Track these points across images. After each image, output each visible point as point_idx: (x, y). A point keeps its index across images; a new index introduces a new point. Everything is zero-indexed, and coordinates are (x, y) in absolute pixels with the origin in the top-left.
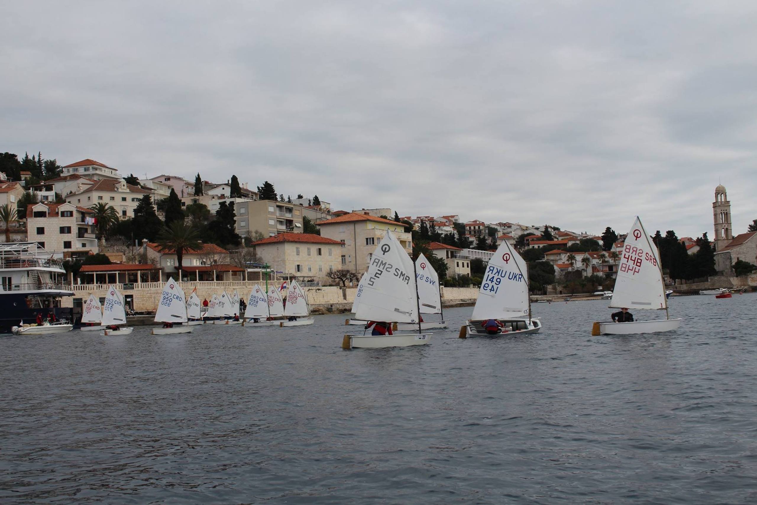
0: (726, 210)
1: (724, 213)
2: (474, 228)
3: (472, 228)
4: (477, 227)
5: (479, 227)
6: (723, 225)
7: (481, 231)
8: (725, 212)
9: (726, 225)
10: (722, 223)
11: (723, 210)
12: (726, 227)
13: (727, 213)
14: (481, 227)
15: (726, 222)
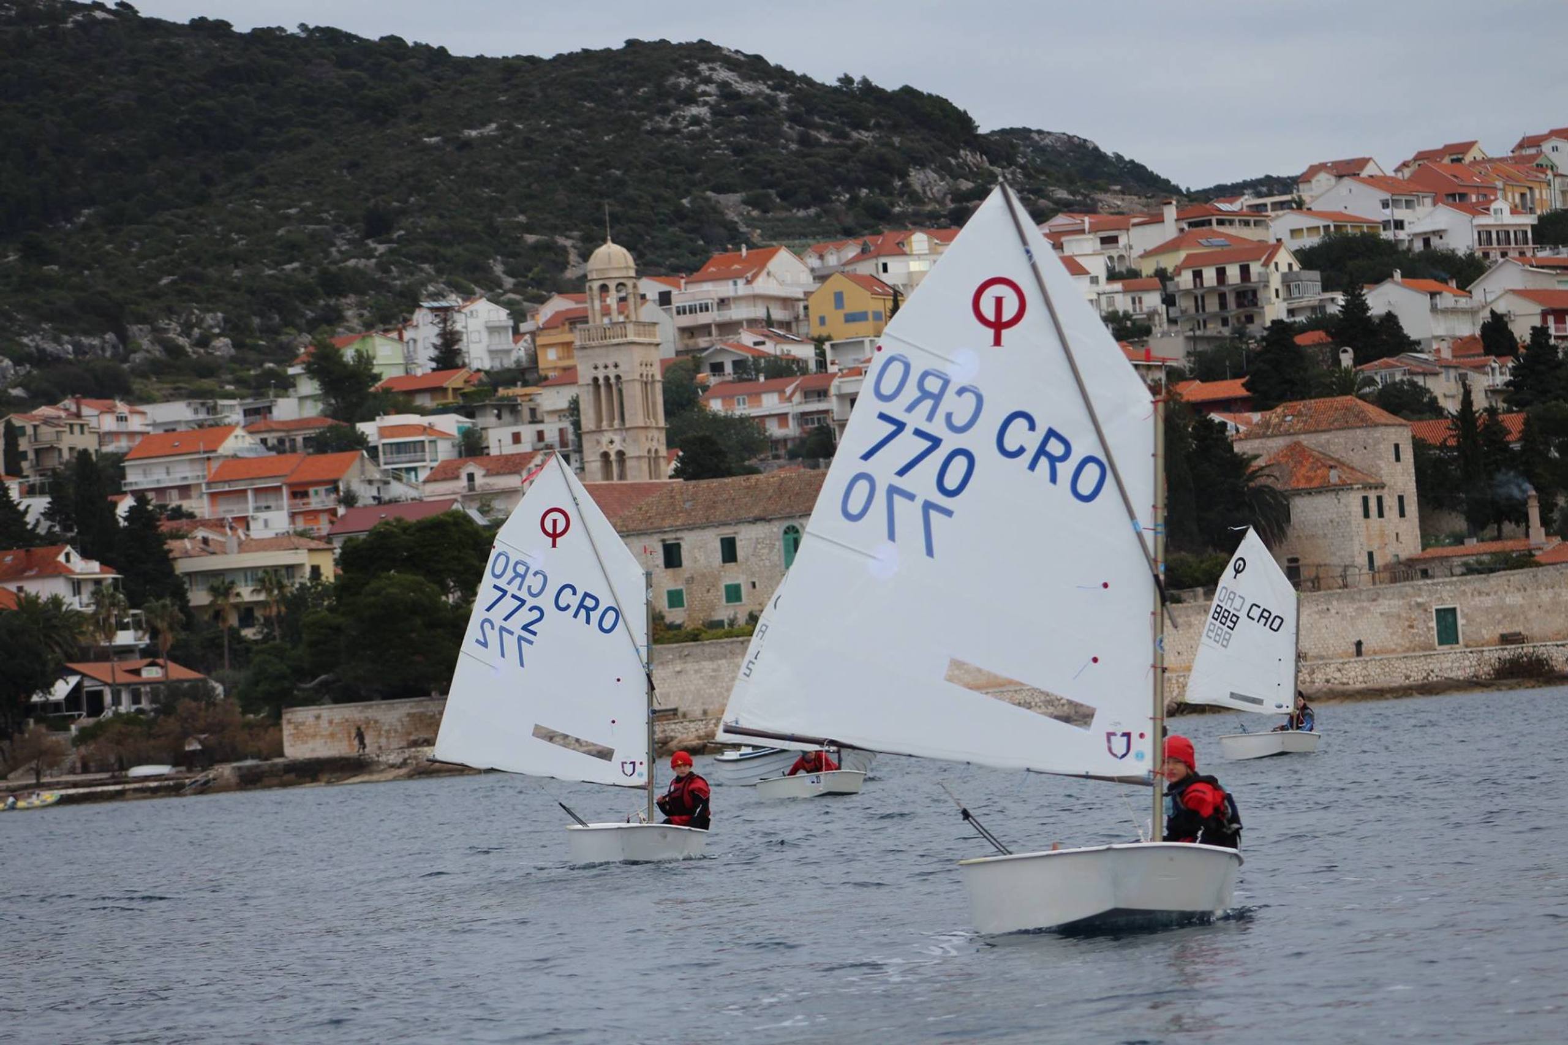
0: (616, 366)
1: (607, 379)
2: (1221, 273)
3: (1210, 276)
4: (1233, 273)
5: (1245, 271)
6: (605, 439)
7: (1254, 293)
8: (612, 373)
9: (617, 438)
10: (599, 430)
11: (600, 364)
12: (617, 446)
13: (618, 377)
14: (1255, 268)
15: (617, 423)
